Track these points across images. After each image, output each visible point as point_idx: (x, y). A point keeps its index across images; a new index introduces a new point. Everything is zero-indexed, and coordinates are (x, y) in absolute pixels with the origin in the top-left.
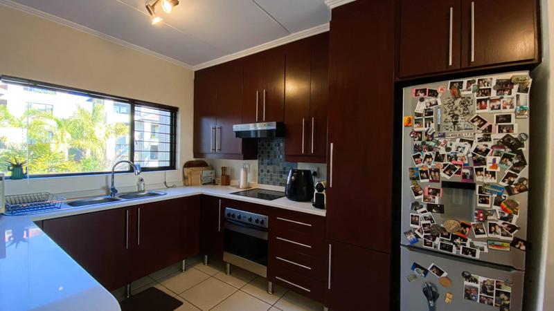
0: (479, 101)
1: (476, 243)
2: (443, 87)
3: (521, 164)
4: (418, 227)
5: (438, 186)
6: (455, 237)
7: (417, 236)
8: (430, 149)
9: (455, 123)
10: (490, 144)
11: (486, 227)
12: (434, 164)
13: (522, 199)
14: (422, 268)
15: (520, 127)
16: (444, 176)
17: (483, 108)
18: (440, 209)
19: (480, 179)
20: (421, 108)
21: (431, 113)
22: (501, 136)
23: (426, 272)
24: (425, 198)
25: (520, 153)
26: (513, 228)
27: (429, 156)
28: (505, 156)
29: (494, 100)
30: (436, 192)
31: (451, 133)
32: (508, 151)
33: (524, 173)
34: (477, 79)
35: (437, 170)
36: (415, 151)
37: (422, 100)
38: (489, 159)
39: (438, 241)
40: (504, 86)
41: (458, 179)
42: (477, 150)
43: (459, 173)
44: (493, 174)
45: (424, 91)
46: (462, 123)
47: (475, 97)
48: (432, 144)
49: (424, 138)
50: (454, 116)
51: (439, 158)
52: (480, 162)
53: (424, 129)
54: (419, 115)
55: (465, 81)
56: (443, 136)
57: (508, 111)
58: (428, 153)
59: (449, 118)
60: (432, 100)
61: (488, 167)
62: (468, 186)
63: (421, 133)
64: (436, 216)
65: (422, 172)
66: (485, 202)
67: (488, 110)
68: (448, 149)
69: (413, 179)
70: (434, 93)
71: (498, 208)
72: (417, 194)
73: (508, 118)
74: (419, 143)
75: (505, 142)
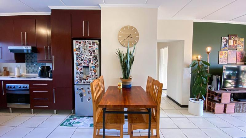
0: (89, 46)
1: (90, 80)
2: (82, 41)
3: (97, 61)
4: (78, 79)
5: (82, 67)
6: (86, 80)
7: (78, 81)
8: (80, 58)
9: (85, 51)
10: (92, 57)
11: (91, 76)
12: (81, 62)
13: (98, 69)
14: (79, 89)
15: (97, 53)
16: (83, 65)
17: (90, 48)
18: (83, 73)
19: (90, 65)
20: (77, 47)
21: (80, 48)
22: (93, 55)
23: (80, 90)
24: (79, 71)
25: (97, 59)
26: (96, 75)
27: (80, 60)
28: (94, 60)
29: (92, 47)
30: (81, 69)
31: (84, 54)
32: (95, 58)
33: (98, 63)
34: (89, 41)
35: (82, 63)
36: (77, 58)
37: (78, 44)
38: (91, 60)
39: (82, 81)
40: (94, 43)
41: (86, 65)
42: (89, 58)
43: (86, 64)
44: (92, 64)
45: (78, 42)
46: (86, 52)
47: (88, 45)
48: (80, 56)
49: (79, 55)
50: (85, 49)
51: (82, 60)
52: (90, 61)
53: (78, 52)
54: (77, 48)
55: (86, 41)
56: (82, 54)
57: (94, 49)
58: (79, 59)
59: (84, 50)
60: (80, 45)
61: (91, 62)
62: (88, 67)
63: (77, 53)
64: (82, 75)
65: (78, 64)
66: (91, 70)
67: (91, 49)
68: (84, 58)
69: (76, 66)
70: (80, 43)
71: (93, 71)
72: (77, 70)
73: (94, 51)
74: (77, 56)
75: (94, 56)
